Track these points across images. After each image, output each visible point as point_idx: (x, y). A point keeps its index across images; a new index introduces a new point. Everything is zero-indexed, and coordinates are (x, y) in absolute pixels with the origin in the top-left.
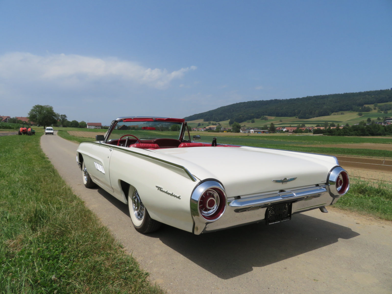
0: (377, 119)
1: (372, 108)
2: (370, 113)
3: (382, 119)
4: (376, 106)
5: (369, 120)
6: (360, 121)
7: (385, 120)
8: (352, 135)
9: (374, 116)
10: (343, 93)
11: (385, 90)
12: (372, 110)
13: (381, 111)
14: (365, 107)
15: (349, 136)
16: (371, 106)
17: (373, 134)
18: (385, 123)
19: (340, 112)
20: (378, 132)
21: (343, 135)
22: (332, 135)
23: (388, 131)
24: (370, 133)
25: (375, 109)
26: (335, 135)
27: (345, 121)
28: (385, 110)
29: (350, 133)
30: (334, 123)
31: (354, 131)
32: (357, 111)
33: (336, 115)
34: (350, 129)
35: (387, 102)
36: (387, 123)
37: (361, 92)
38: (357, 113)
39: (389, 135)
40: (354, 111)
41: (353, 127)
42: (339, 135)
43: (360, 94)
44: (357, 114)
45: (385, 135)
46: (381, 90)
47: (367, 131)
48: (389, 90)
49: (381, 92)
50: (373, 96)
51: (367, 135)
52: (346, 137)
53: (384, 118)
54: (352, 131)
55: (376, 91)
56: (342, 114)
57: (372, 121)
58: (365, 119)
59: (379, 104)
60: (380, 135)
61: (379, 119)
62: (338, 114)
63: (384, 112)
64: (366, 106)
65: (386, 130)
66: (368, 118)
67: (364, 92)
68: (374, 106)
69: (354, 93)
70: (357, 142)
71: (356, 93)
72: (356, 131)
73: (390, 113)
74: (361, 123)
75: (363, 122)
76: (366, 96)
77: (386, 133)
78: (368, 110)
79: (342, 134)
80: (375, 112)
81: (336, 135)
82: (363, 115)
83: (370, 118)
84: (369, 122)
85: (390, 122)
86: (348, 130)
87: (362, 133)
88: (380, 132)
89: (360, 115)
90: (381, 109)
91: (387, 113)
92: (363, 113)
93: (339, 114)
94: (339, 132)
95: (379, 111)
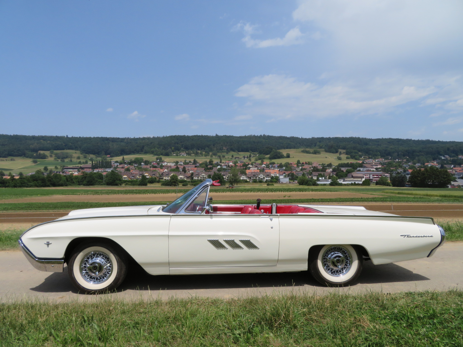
0: (54, 167)
1: (48, 155)
2: (46, 161)
3: (60, 168)
4: (52, 153)
5: (46, 169)
6: (37, 170)
7: (63, 169)
8: (31, 186)
9: (51, 164)
10: (12, 135)
11: (60, 136)
12: (48, 157)
13: (58, 160)
14: (40, 154)
15: (27, 187)
16: (47, 153)
17: (54, 185)
18: (63, 172)
19: (10, 158)
20: (60, 183)
21: (20, 187)
22: (6, 187)
23: (69, 181)
24: (51, 184)
25: (51, 156)
26: (9, 187)
27: (17, 169)
28: (62, 158)
29: (29, 183)
30: (3, 171)
31: (34, 181)
32: (30, 158)
33: (4, 161)
34: (28, 179)
35: (64, 149)
36: (66, 173)
37: (35, 136)
38: (31, 160)
39: (71, 185)
40: (27, 157)
41: (32, 176)
42: (15, 186)
43: (34, 138)
44: (31, 162)
45: (66, 185)
46: (57, 136)
47: (48, 181)
48: (64, 137)
49: (57, 138)
50: (48, 142)
51: (48, 186)
52: (25, 188)
53: (61, 167)
54: (31, 181)
55: (51, 137)
56: (12, 160)
57: (49, 169)
58: (42, 168)
59: (55, 151)
60: (62, 185)
61: (56, 168)
62: (6, 160)
63: (61, 160)
64: (42, 152)
65: (67, 180)
66: (45, 166)
67: (39, 136)
68: (50, 152)
69: (26, 136)
70: (45, 195)
71: (29, 136)
72: (35, 182)
73: (67, 162)
74: (38, 172)
75: (40, 171)
76: (41, 141)
77: (67, 183)
78: (44, 157)
79: (18, 185)
80: (51, 159)
81: (11, 187)
82: (38, 163)
83: (47, 166)
84: (46, 171)
85: (68, 171)
86: (26, 180)
87: (43, 184)
88: (61, 182)
89: (35, 162)
90: (58, 157)
91: (63, 161)
92: (38, 160)
93: (9, 160)
94: (14, 183)
95: (55, 159)
